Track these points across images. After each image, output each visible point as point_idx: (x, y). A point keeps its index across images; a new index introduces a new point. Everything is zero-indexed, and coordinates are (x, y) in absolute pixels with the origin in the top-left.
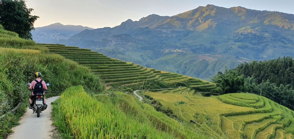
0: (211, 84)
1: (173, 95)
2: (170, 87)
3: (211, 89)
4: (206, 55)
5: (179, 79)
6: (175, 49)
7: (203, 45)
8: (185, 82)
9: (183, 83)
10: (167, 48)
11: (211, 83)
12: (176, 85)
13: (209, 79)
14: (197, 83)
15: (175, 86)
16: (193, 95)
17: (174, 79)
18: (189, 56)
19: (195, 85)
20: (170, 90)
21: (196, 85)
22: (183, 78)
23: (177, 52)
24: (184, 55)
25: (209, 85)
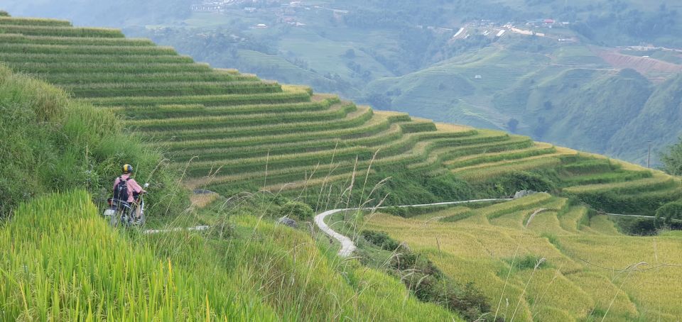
0: (660, 181)
1: (492, 228)
2: (477, 195)
3: (658, 199)
4: (639, 48)
5: (518, 157)
6: (499, 25)
7: (624, 6)
8: (544, 169)
9: (537, 176)
10: (464, 22)
11: (661, 176)
12: (504, 184)
13: (652, 156)
14: (596, 177)
15: (501, 188)
16: (581, 229)
17: (495, 160)
18: (561, 55)
19: (587, 183)
20: (477, 206)
21: (593, 182)
22: (538, 154)
23: (510, 37)
24: (540, 48)
25: (651, 181)
